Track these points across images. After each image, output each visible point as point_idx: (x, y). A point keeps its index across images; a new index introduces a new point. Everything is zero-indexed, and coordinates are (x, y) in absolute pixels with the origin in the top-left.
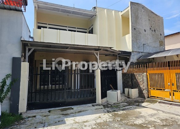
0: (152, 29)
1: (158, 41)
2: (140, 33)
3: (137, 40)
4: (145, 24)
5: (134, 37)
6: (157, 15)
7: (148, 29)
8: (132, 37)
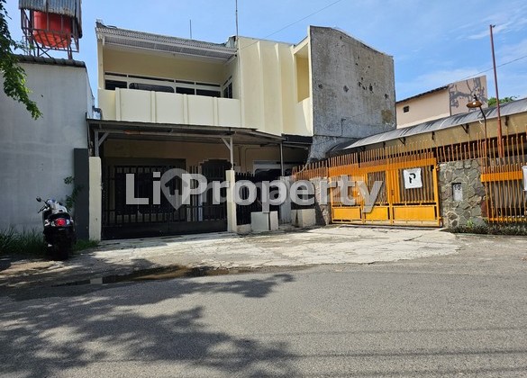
0: (364, 84)
1: (380, 112)
2: (333, 95)
3: (325, 110)
4: (344, 75)
5: (320, 104)
6: (376, 52)
7: (353, 84)
8: (314, 103)
